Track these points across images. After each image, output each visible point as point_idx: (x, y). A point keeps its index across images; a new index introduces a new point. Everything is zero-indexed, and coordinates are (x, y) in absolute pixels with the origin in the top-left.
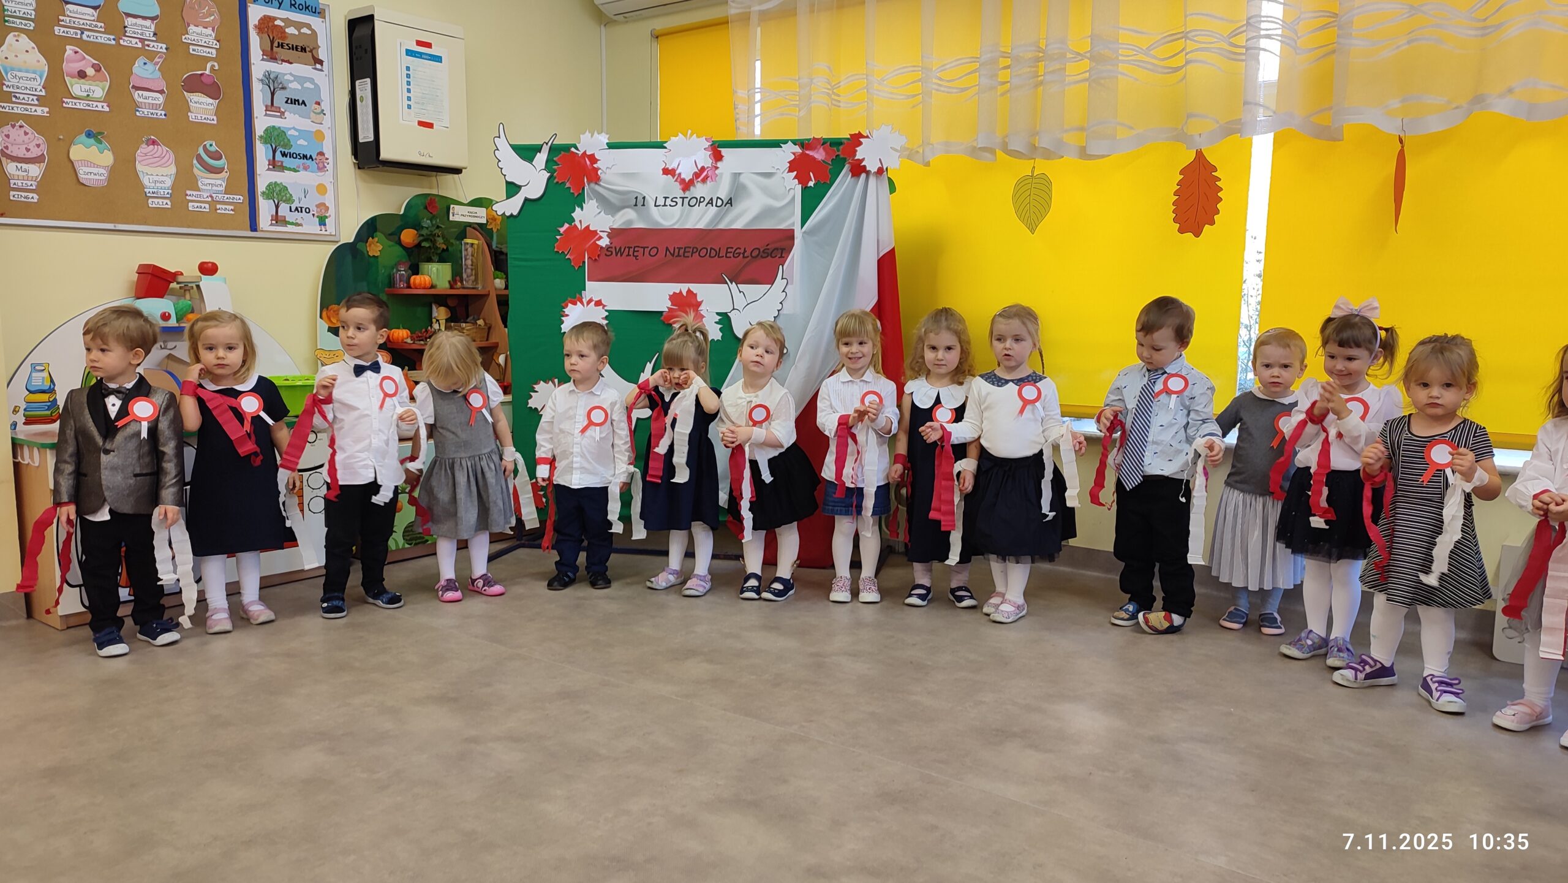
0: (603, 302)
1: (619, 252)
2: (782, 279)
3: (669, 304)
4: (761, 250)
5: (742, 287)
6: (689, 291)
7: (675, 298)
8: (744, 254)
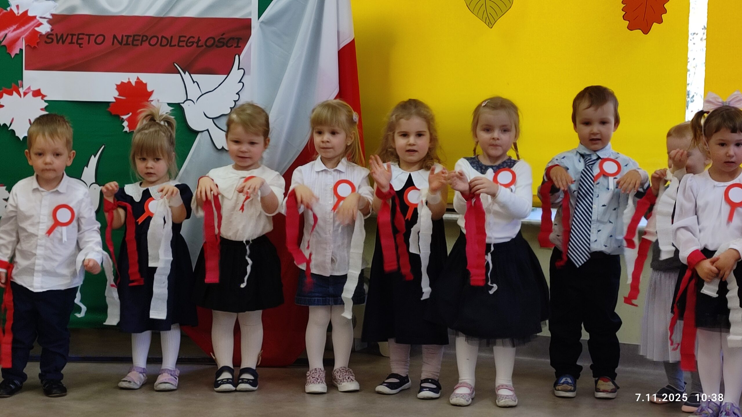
0: (43, 92)
1: (61, 39)
2: (239, 69)
3: (116, 94)
4: (216, 40)
5: (195, 77)
6: (139, 82)
7: (122, 88)
8: (197, 43)
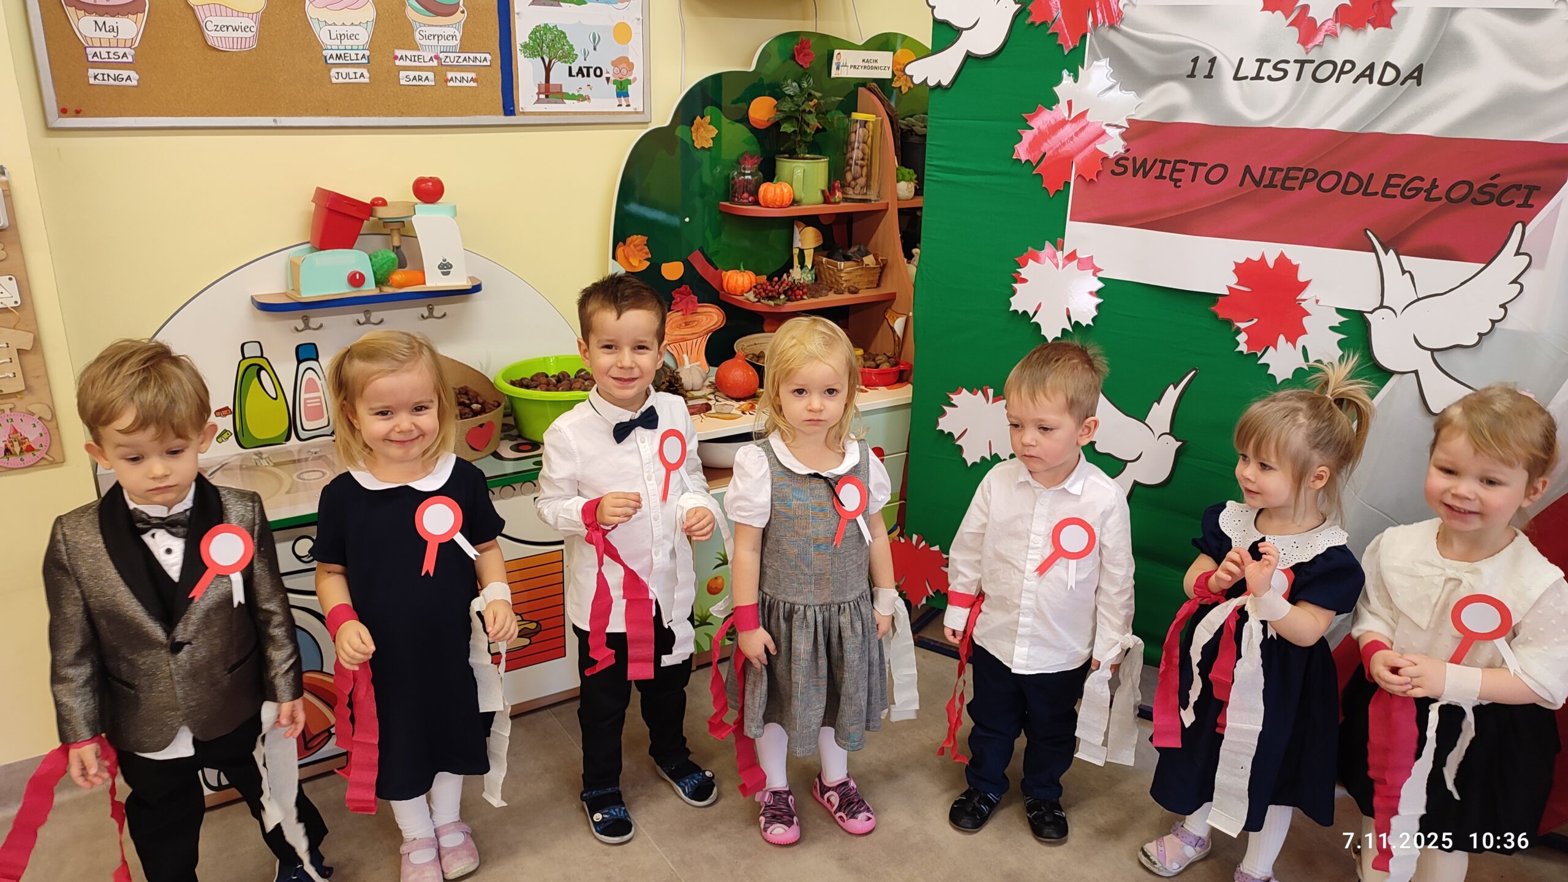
0: (1097, 263)
1: (1142, 168)
2: (1517, 254)
3: (1233, 280)
4: (1476, 187)
6: (1282, 260)
7: (1246, 271)
8: (1429, 191)
